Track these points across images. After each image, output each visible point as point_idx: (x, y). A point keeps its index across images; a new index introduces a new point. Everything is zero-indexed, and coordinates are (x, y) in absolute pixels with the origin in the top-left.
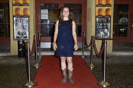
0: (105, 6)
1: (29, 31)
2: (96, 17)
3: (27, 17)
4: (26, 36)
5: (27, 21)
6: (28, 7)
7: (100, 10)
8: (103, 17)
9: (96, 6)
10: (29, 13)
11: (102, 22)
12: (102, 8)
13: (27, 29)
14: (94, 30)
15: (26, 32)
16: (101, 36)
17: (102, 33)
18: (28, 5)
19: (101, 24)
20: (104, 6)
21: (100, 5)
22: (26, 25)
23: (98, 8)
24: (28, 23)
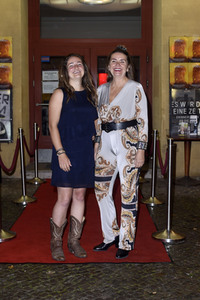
0: (192, 62)
1: (12, 122)
2: (171, 87)
3: (6, 89)
4: (3, 132)
5: (6, 97)
6: (10, 65)
7: (179, 71)
8: (188, 87)
9: (171, 60)
10: (10, 79)
11: (186, 98)
12: (185, 65)
13: (8, 117)
14: (165, 117)
15: (4, 123)
16: (183, 132)
17: (183, 125)
18: (10, 61)
19: (183, 104)
20: (188, 60)
21: (180, 58)
22: (5, 108)
23: (174, 66)
24: (9, 102)
